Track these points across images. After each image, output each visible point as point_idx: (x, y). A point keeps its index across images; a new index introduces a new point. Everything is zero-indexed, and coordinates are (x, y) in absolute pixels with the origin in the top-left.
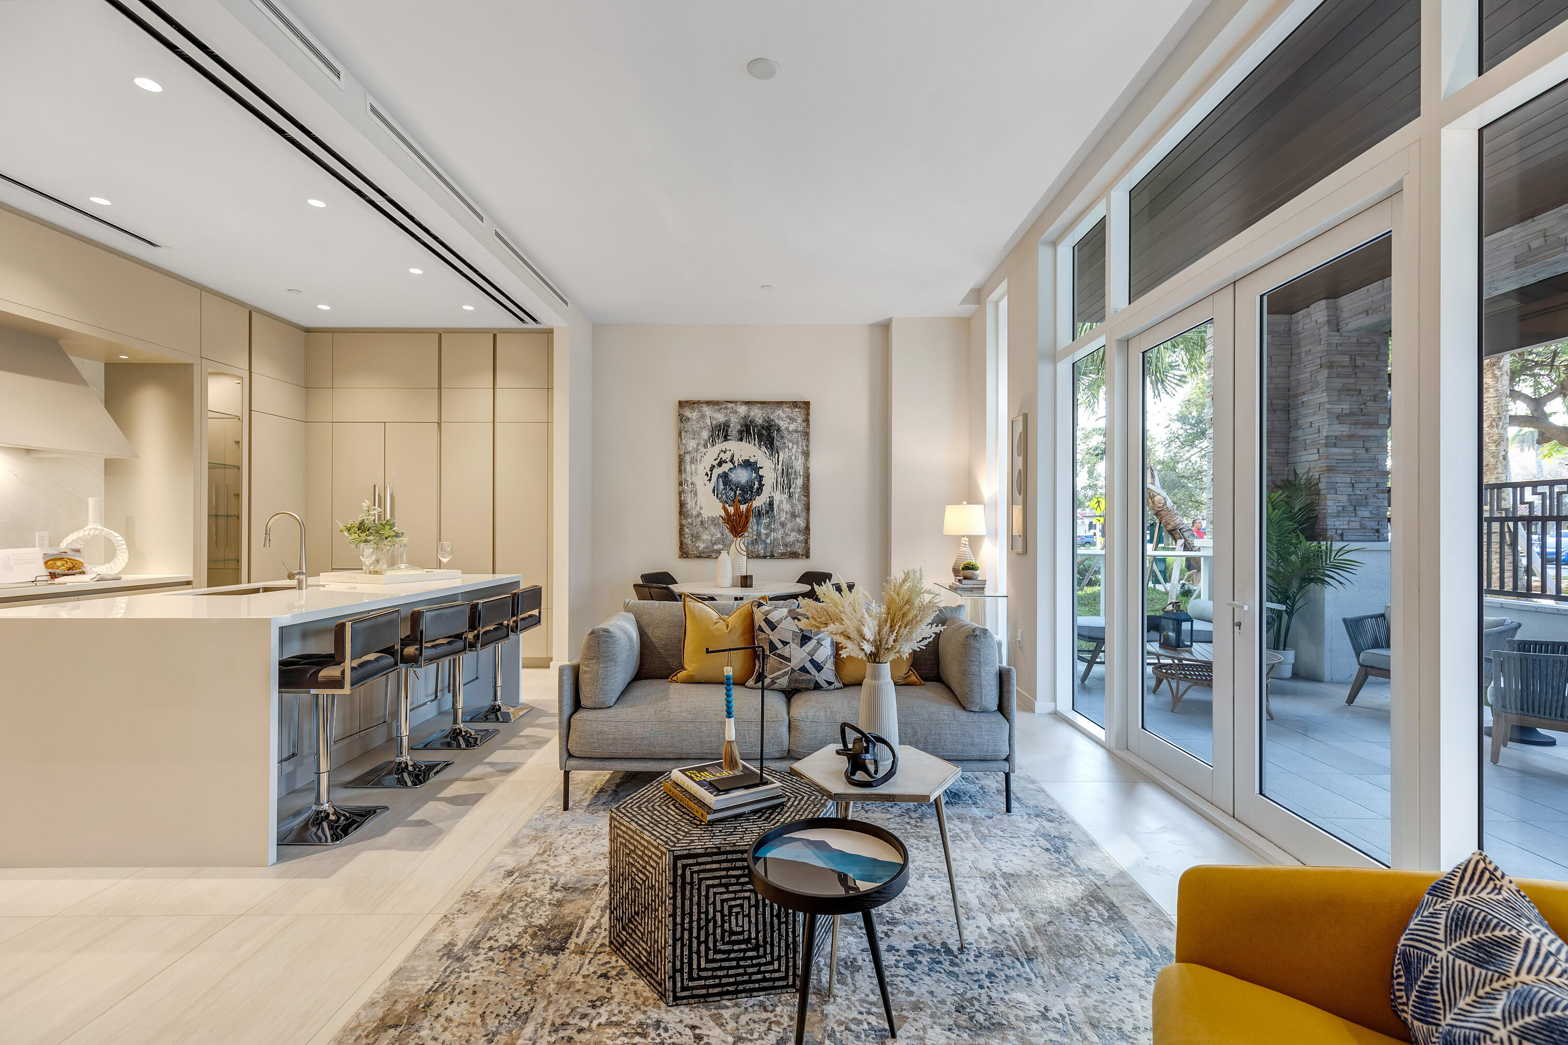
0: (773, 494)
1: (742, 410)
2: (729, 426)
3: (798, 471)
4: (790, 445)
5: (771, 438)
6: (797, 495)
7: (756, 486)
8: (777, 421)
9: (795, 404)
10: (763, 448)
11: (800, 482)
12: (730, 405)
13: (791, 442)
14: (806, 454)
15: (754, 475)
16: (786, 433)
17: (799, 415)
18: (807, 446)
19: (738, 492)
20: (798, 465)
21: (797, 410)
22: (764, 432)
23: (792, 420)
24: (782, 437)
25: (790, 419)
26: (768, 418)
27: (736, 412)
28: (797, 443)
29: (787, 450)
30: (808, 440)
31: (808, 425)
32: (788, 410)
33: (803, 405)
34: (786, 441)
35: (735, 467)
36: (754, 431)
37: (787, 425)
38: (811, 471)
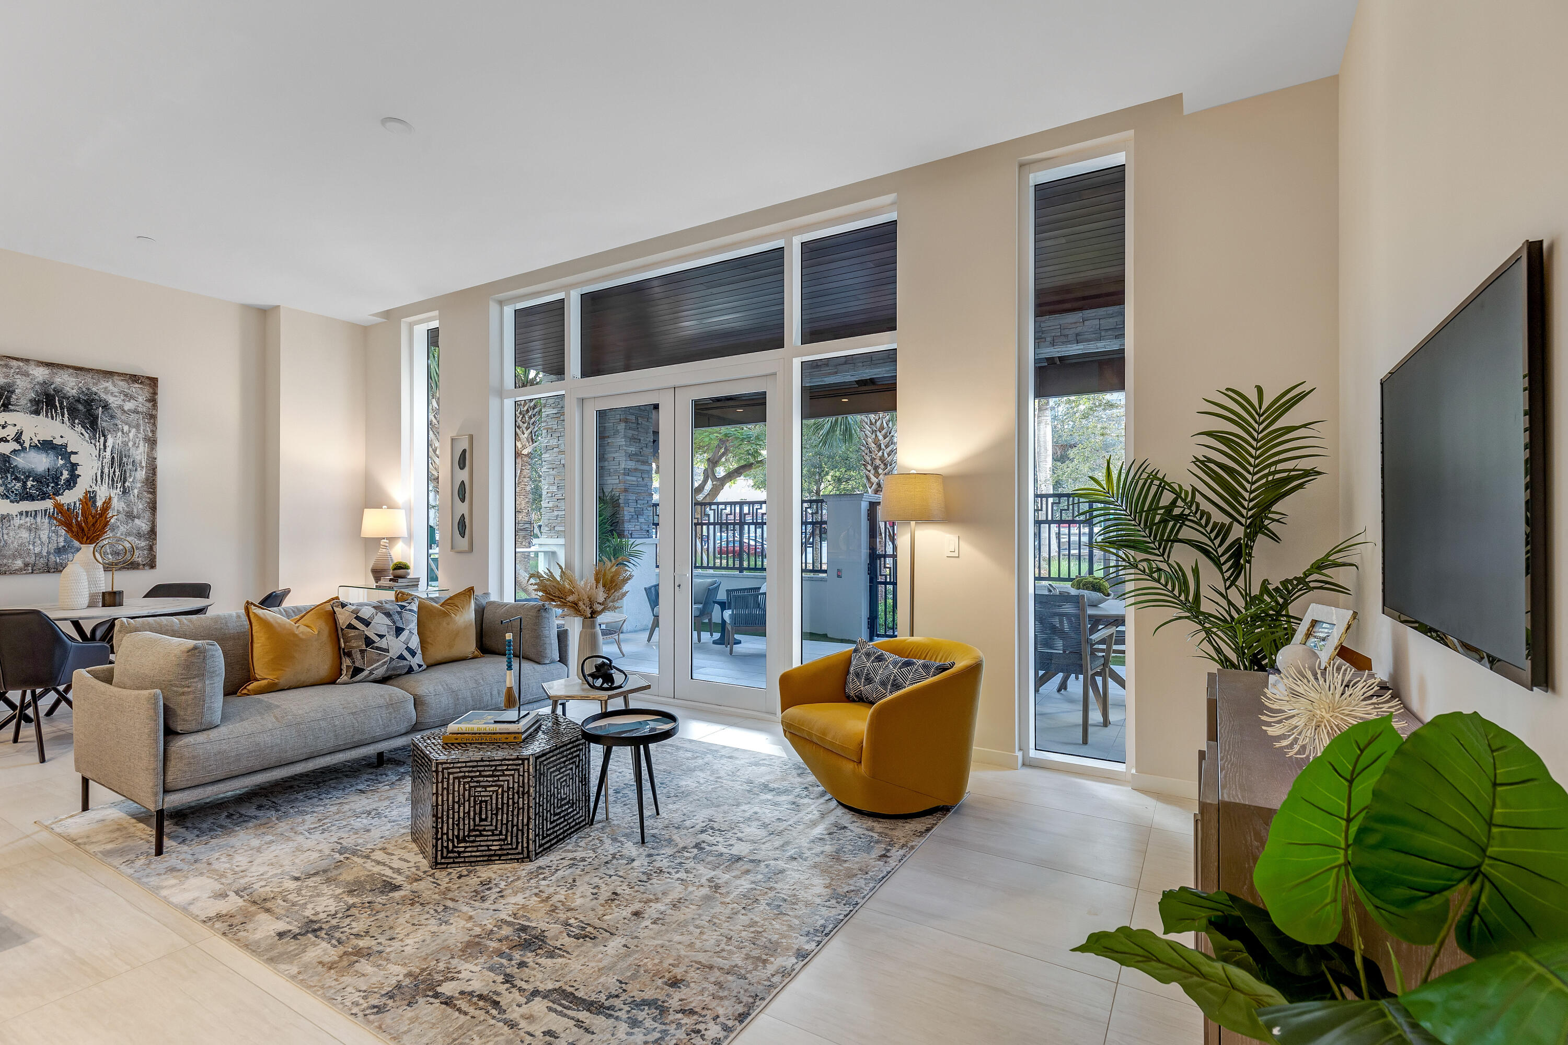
0: (96, 488)
1: (40, 373)
2: (13, 392)
3: (137, 461)
4: (126, 428)
5: (92, 416)
6: (136, 491)
7: (66, 475)
8: (103, 396)
9: (134, 378)
10: (79, 428)
11: (141, 474)
12: (14, 363)
13: (126, 424)
14: (152, 442)
15: (61, 462)
16: (118, 413)
17: (140, 392)
18: (153, 432)
19: (29, 484)
20: (140, 453)
21: (137, 385)
22: (80, 407)
23: (129, 397)
24: (112, 417)
25: (126, 395)
26: (89, 389)
27: (27, 374)
28: (137, 427)
29: (120, 434)
30: (154, 424)
31: (155, 406)
32: (122, 383)
33: (147, 382)
34: (118, 422)
35: (24, 449)
36: (61, 403)
37: (120, 402)
38: (159, 463)
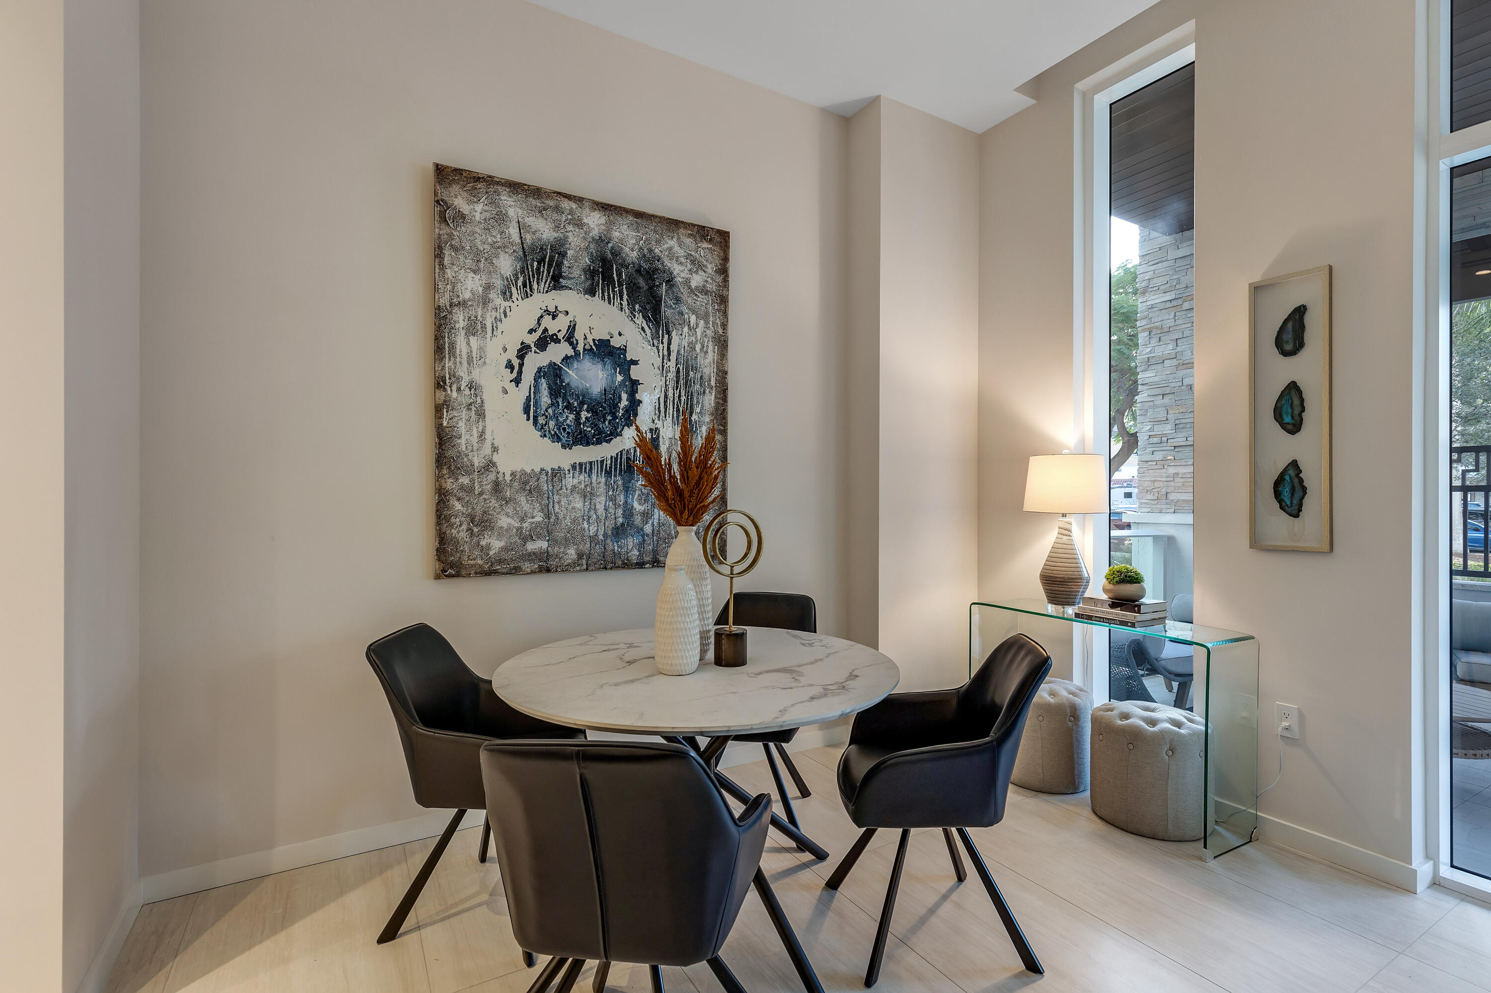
0: (659, 424)
1: (595, 221)
2: (563, 255)
3: (706, 377)
4: (693, 319)
5: (654, 297)
6: (704, 429)
7: (624, 403)
8: (667, 262)
9: (702, 232)
10: (640, 320)
11: (709, 400)
12: (566, 204)
13: (694, 312)
14: (722, 343)
15: (620, 378)
16: (684, 291)
17: (709, 256)
18: (724, 326)
19: (584, 415)
20: (707, 363)
21: (705, 245)
22: (641, 282)
23: (697, 266)
24: (678, 300)
25: (693, 262)
26: (650, 251)
27: (579, 224)
28: (706, 317)
29: (686, 329)
30: (725, 314)
31: (726, 280)
32: (688, 241)
33: (718, 239)
34: (684, 309)
35: (577, 354)
36: (619, 275)
37: (685, 275)
38: (732, 380)
